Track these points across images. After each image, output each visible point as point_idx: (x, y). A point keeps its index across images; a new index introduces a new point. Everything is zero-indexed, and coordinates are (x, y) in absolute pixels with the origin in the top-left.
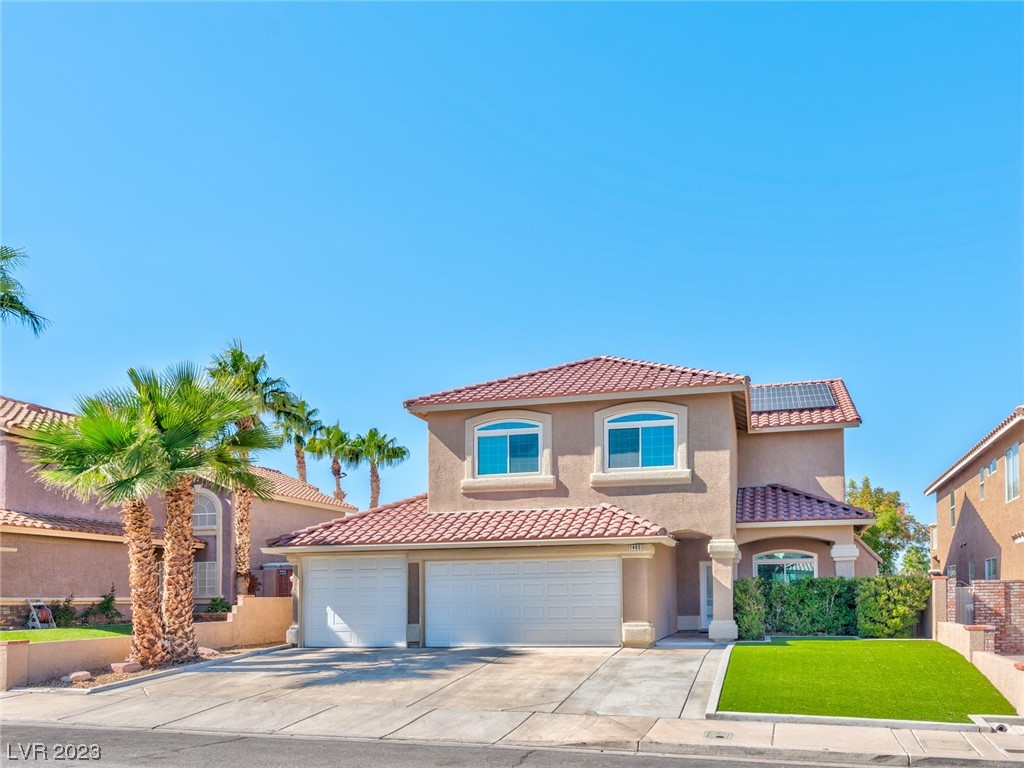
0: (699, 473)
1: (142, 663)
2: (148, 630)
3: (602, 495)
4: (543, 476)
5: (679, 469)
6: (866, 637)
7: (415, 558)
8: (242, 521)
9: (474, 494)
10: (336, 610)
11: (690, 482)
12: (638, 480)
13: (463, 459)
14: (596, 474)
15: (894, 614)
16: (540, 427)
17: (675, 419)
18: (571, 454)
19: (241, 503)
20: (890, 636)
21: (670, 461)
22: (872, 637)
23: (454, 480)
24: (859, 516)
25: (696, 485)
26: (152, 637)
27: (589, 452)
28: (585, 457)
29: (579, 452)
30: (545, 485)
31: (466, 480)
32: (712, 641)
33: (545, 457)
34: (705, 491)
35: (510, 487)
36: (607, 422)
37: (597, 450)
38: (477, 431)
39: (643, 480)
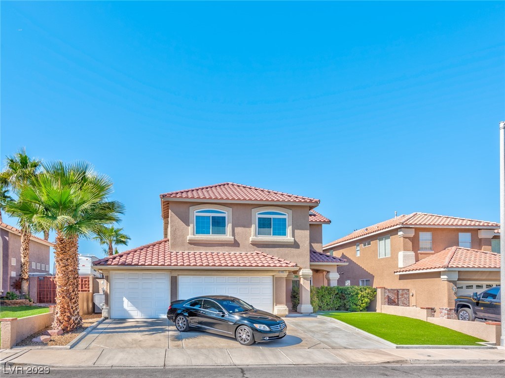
0: (297, 240)
1: (63, 330)
2: (67, 310)
3: (255, 247)
4: (228, 236)
5: (289, 238)
6: (353, 311)
7: (174, 274)
9: (193, 243)
10: (129, 299)
11: (293, 244)
12: (272, 242)
13: (189, 226)
14: (252, 238)
15: (363, 302)
16: (227, 213)
17: (287, 215)
18: (240, 227)
20: (361, 311)
21: (284, 234)
22: (355, 311)
23: (184, 236)
24: (341, 261)
25: (296, 245)
27: (249, 226)
28: (247, 229)
29: (244, 227)
30: (229, 241)
31: (190, 236)
32: (302, 313)
33: (229, 228)
34: (299, 248)
35: (213, 241)
36: (257, 214)
37: (253, 226)
38: (195, 213)
39: (274, 242)
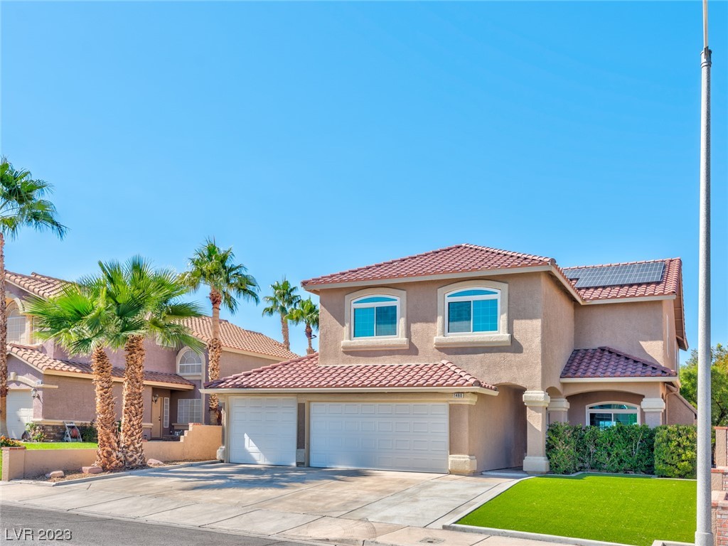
0: (517, 337)
1: (103, 468)
2: (107, 444)
3: (443, 353)
4: (399, 339)
5: (501, 334)
6: (662, 477)
7: (303, 400)
8: (213, 370)
9: (352, 352)
10: (250, 437)
11: (509, 344)
12: (470, 343)
13: (343, 325)
14: (438, 338)
15: (683, 458)
16: (398, 300)
17: (499, 294)
18: (421, 322)
19: (212, 357)
20: (680, 476)
21: (494, 328)
22: (665, 477)
23: (337, 341)
24: (664, 374)
25: (514, 346)
26: (110, 449)
27: (434, 321)
28: (431, 324)
29: (426, 320)
30: (401, 346)
31: (345, 341)
32: (526, 472)
33: (401, 323)
34: (521, 352)
35: (376, 347)
36: (447, 296)
37: (440, 319)
38: (354, 303)
39: (473, 343)
